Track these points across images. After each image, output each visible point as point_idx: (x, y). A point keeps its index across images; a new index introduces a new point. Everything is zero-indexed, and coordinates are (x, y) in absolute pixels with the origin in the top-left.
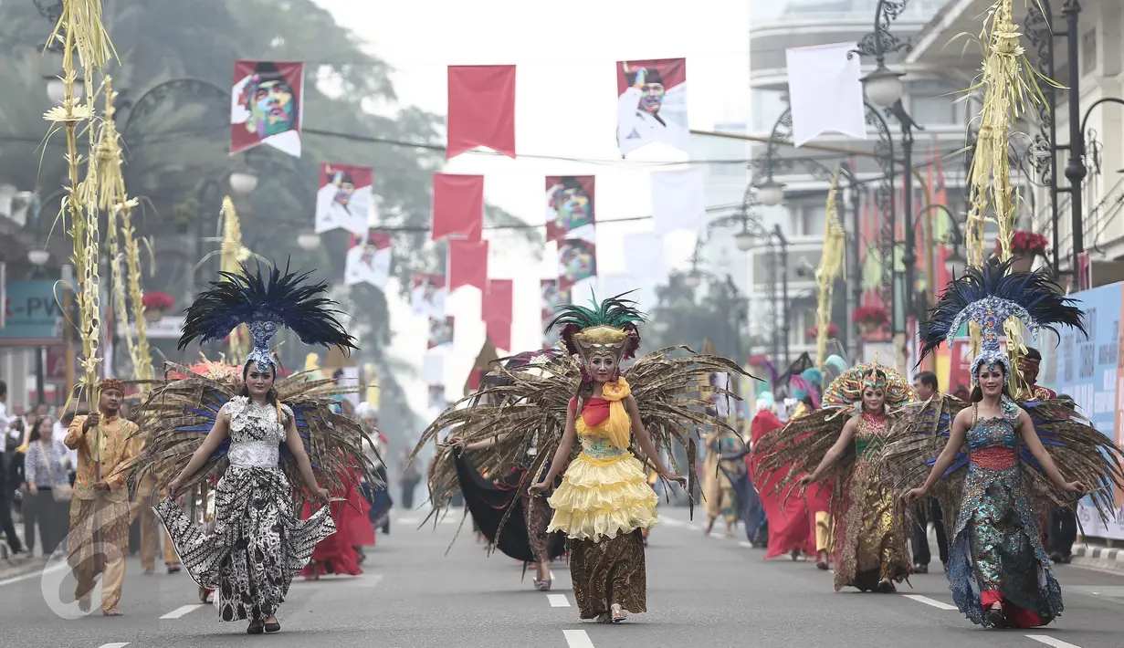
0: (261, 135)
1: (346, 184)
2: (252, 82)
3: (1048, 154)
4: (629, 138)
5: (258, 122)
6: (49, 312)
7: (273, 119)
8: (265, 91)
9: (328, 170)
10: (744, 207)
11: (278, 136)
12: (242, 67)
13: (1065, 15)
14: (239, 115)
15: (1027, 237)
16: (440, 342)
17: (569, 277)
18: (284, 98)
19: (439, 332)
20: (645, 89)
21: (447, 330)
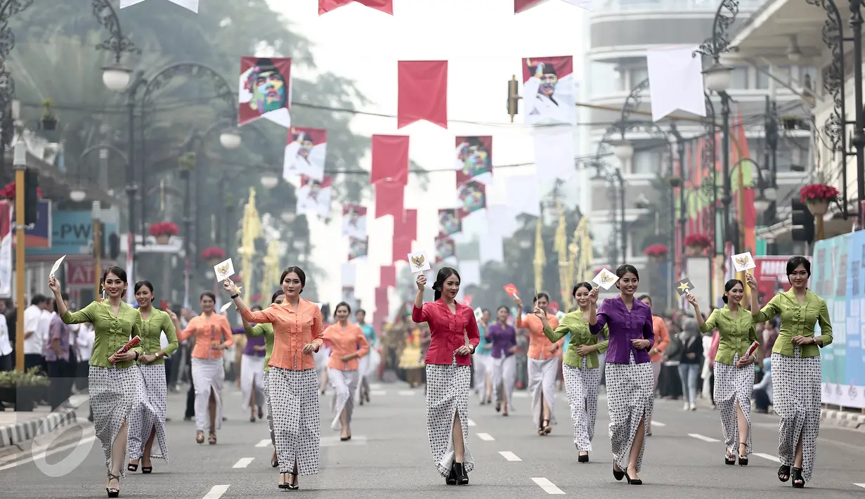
0: (261, 112)
1: (307, 142)
2: (254, 73)
3: (840, 127)
4: (531, 114)
5: (259, 102)
6: (78, 235)
7: (270, 100)
8: (264, 79)
9: (293, 131)
10: (598, 157)
11: (274, 112)
12: (248, 62)
13: (852, 25)
14: (244, 96)
15: (824, 189)
16: (357, 255)
17: (465, 209)
18: (278, 84)
19: (357, 248)
20: (543, 78)
21: (363, 246)
